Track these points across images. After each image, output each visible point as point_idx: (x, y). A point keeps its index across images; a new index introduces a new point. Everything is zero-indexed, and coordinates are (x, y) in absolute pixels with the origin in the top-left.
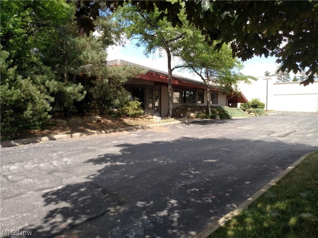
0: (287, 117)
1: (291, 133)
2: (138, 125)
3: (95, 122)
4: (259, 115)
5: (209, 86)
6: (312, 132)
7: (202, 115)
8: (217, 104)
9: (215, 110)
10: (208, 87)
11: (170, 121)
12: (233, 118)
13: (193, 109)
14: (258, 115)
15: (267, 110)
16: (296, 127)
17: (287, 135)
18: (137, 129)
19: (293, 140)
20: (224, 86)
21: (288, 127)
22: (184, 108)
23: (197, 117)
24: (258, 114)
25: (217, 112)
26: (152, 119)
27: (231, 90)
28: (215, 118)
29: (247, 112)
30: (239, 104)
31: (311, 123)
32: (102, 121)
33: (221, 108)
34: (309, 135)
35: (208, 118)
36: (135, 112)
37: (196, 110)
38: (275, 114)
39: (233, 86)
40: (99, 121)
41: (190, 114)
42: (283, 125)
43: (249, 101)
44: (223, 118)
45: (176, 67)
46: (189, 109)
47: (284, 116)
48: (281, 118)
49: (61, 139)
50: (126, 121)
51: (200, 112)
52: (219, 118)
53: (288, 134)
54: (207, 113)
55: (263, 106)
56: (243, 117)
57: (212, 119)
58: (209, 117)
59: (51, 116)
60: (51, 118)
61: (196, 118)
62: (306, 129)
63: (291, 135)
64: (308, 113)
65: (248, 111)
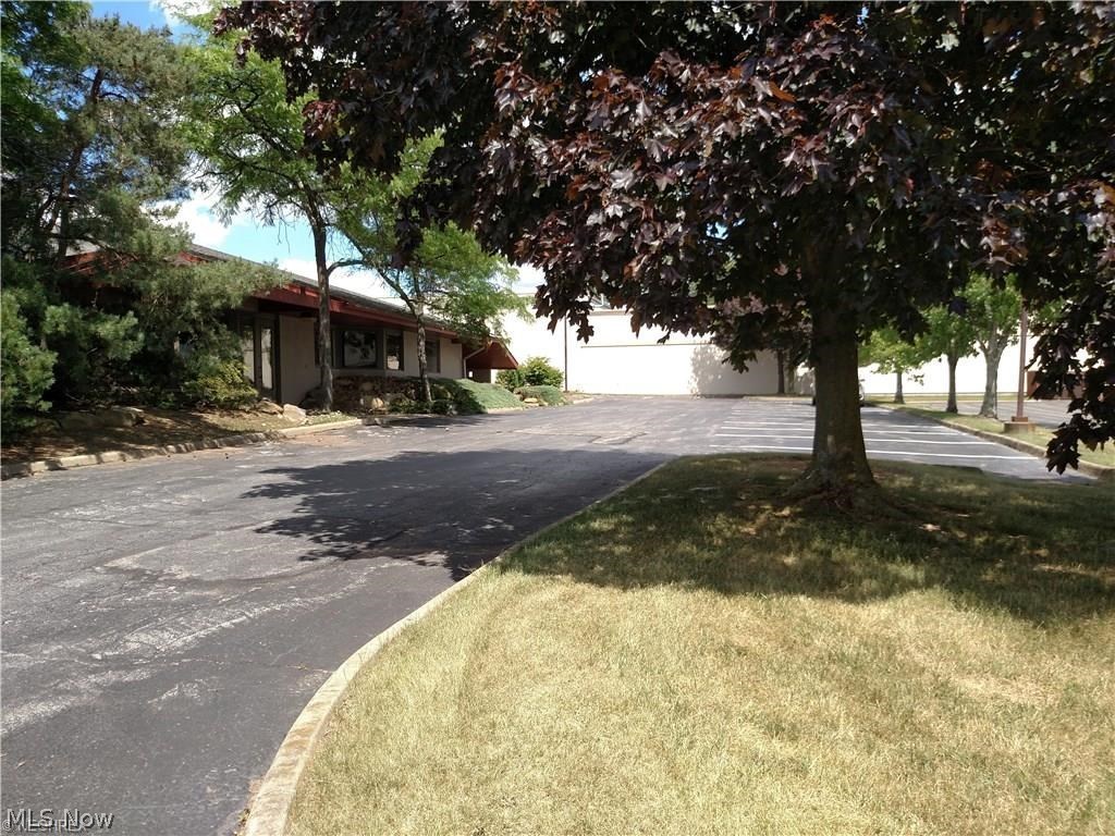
0: (621, 409)
1: (635, 437)
2: (254, 432)
3: (129, 423)
4: (550, 404)
5: (425, 319)
6: (677, 435)
7: (406, 402)
8: (439, 371)
9: (442, 388)
10: (419, 321)
11: (336, 420)
12: (489, 411)
13: (377, 387)
14: (546, 404)
15: (566, 391)
16: (644, 427)
17: (628, 440)
18: (256, 440)
19: (641, 447)
20: (464, 322)
21: (627, 427)
22: (350, 382)
23: (394, 410)
24: (546, 400)
25: (449, 395)
26: (281, 413)
27: (486, 334)
28: (445, 413)
29: (518, 396)
30: (494, 373)
31: (676, 418)
32: (147, 422)
33: (455, 383)
34: (672, 440)
35: (426, 413)
36: (234, 393)
37: (388, 389)
38: (587, 400)
39: (489, 323)
40: (140, 421)
41: (371, 401)
42: (615, 423)
43: (520, 363)
44: (464, 411)
45: (341, 264)
46: (367, 386)
47: (612, 405)
48: (605, 409)
49: (78, 466)
50: (212, 418)
51: (399, 395)
52: (455, 412)
53: (630, 439)
54: (421, 397)
55: (557, 378)
56: (512, 409)
57: (437, 415)
58: (427, 407)
59: (50, 404)
60: (50, 409)
61: (391, 411)
62: (666, 429)
63: (635, 440)
64: (670, 397)
65: (519, 393)
